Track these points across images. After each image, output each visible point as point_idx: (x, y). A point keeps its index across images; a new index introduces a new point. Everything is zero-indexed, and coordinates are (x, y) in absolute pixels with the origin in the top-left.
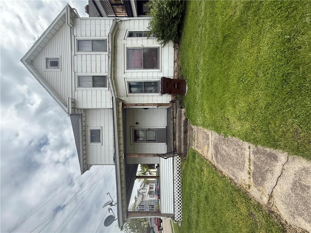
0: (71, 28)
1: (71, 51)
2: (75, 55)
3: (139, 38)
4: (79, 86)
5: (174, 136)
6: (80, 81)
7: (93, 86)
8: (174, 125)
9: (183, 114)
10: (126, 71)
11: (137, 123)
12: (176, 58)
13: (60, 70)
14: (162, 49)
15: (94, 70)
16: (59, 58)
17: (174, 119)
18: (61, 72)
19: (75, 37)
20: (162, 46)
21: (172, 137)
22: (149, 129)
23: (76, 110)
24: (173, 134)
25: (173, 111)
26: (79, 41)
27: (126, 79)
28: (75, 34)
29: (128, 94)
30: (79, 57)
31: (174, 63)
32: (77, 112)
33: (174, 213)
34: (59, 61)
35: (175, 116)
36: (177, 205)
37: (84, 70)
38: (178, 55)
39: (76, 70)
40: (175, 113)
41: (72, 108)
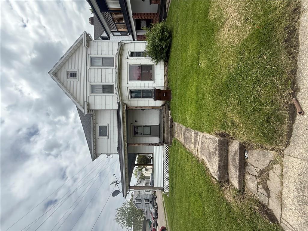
0: (86, 48)
1: (87, 65)
2: (89, 69)
3: (138, 58)
4: (92, 92)
5: (163, 130)
6: (93, 89)
7: (103, 93)
8: (164, 122)
9: (170, 114)
10: (129, 82)
11: (136, 121)
12: (166, 73)
13: (77, 80)
14: (156, 66)
15: (103, 81)
16: (77, 71)
17: (164, 118)
18: (78, 82)
19: (89, 55)
20: (156, 64)
21: (162, 131)
22: (146, 126)
23: (90, 111)
24: (163, 129)
25: (163, 113)
26: (92, 58)
27: (128, 88)
28: (89, 53)
29: (130, 99)
30: (92, 70)
31: (164, 76)
32: (90, 113)
33: (164, 186)
34: (77, 73)
35: (164, 116)
36: (166, 181)
37: (96, 81)
38: (167, 70)
39: (90, 81)
40: (164, 113)
41: (87, 109)
